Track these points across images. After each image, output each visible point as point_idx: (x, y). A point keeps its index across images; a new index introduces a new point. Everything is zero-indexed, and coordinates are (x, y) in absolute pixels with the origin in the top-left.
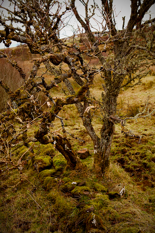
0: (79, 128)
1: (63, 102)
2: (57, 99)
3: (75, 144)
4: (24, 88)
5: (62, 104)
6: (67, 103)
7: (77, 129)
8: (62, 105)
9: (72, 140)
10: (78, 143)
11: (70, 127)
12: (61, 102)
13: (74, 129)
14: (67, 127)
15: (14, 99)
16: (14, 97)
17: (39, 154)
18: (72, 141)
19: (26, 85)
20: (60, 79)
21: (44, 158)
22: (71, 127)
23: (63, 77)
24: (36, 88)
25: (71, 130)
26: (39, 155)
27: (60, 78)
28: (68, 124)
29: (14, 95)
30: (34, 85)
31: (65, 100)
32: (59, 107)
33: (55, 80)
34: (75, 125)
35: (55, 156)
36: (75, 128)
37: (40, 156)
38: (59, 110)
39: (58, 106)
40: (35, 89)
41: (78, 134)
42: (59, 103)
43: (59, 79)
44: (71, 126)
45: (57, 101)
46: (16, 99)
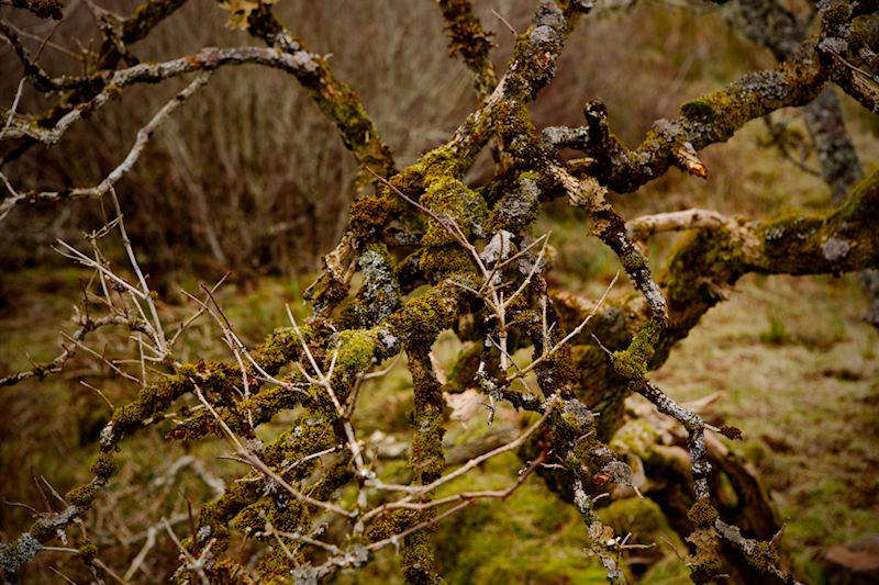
0: (868, 371)
1: (737, 253)
2: (701, 223)
3: (819, 493)
4: (453, 163)
5: (729, 265)
6: (765, 262)
7: (847, 376)
8: (726, 274)
9: (803, 458)
10: (842, 487)
11: (800, 351)
12: (727, 249)
13: (828, 374)
14: (783, 351)
15: (378, 237)
16: (379, 221)
17: (558, 528)
18: (803, 465)
19: (475, 138)
20: (729, 117)
21: (581, 568)
22: (811, 359)
23: (751, 97)
24: (537, 175)
25: (809, 377)
26: (555, 537)
27: (728, 110)
28: (789, 329)
29: (380, 208)
30: (526, 155)
31: (754, 242)
32: (708, 280)
33: (690, 117)
34: (839, 340)
35: (662, 565)
36: (838, 366)
37: (561, 543)
38: (704, 305)
39: (705, 274)
40: (529, 182)
41: (848, 418)
42: (710, 256)
43: (719, 112)
44: (811, 343)
45: (700, 238)
46: (394, 231)
